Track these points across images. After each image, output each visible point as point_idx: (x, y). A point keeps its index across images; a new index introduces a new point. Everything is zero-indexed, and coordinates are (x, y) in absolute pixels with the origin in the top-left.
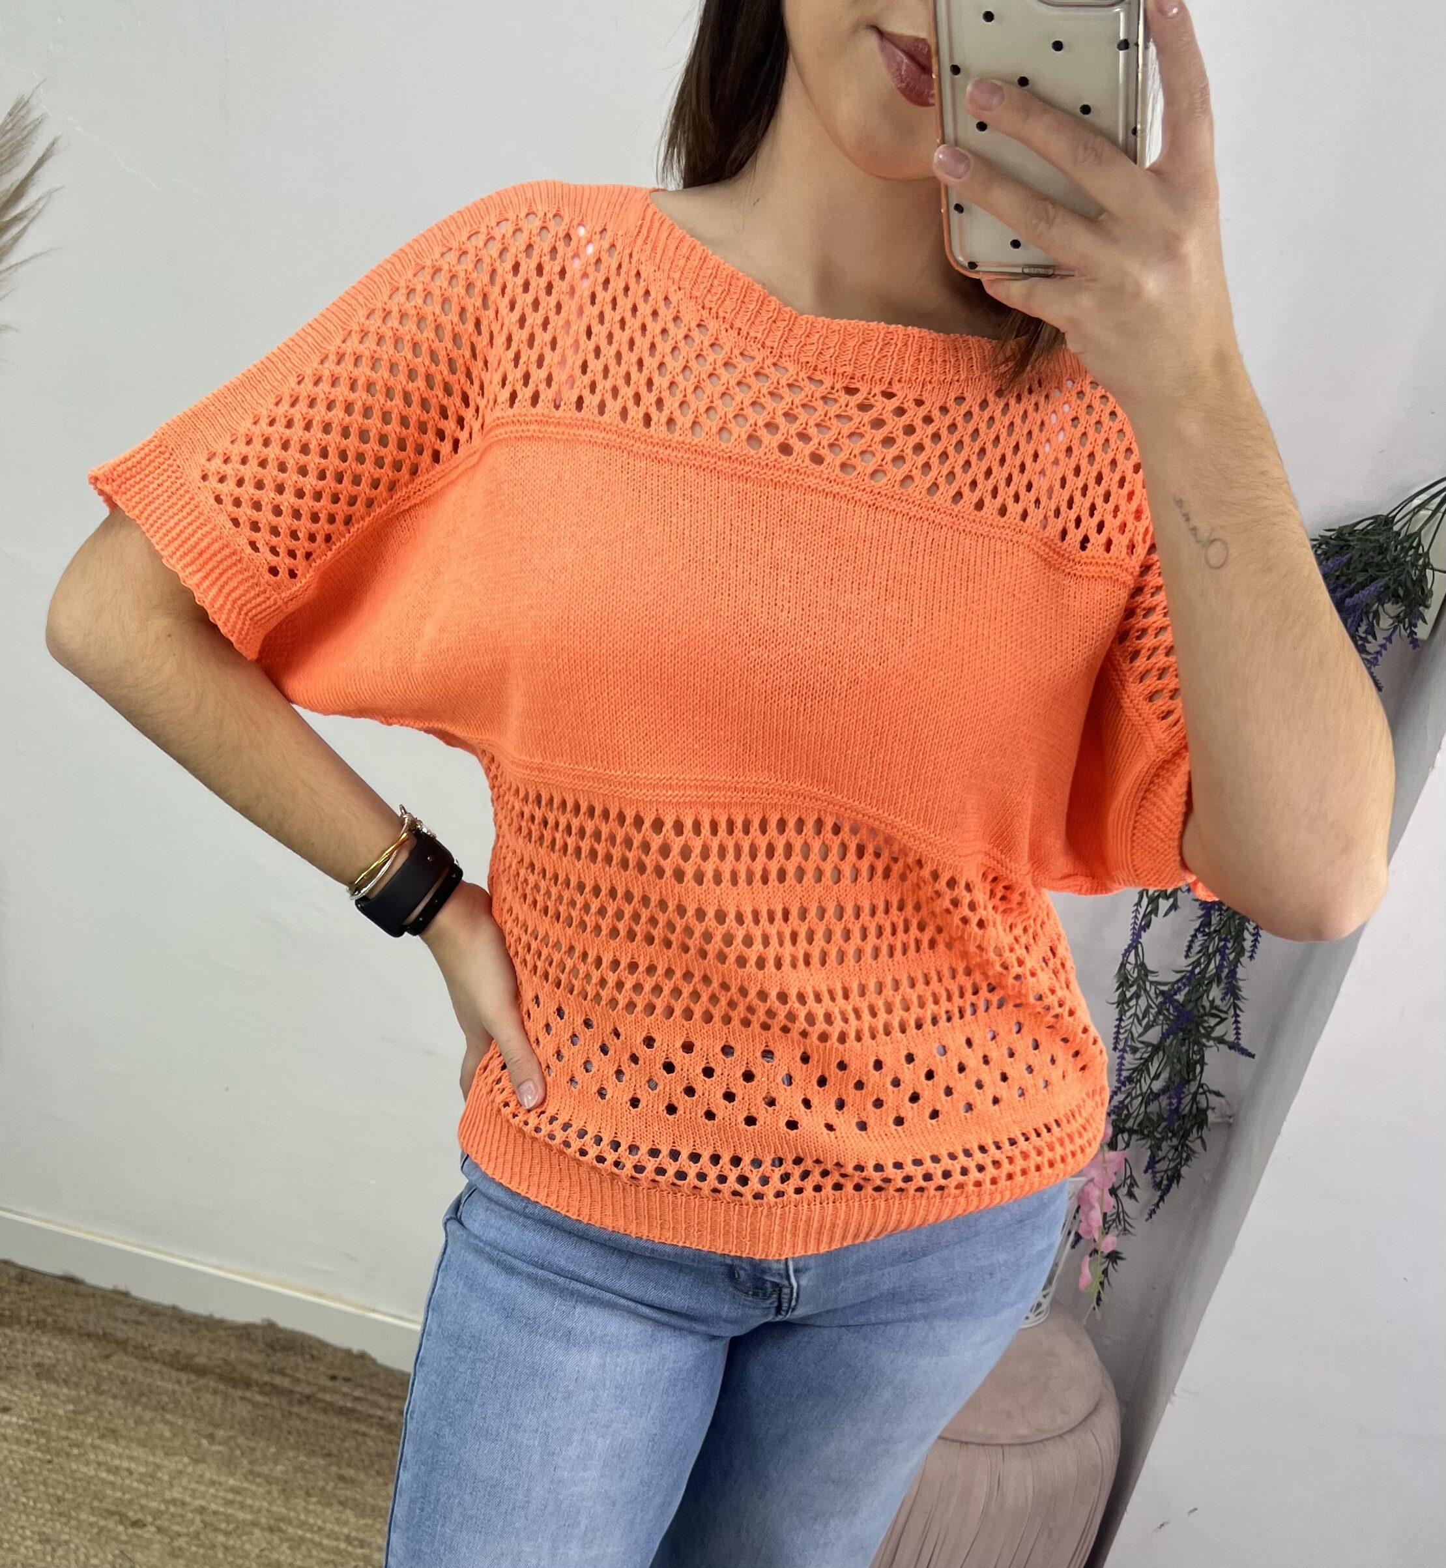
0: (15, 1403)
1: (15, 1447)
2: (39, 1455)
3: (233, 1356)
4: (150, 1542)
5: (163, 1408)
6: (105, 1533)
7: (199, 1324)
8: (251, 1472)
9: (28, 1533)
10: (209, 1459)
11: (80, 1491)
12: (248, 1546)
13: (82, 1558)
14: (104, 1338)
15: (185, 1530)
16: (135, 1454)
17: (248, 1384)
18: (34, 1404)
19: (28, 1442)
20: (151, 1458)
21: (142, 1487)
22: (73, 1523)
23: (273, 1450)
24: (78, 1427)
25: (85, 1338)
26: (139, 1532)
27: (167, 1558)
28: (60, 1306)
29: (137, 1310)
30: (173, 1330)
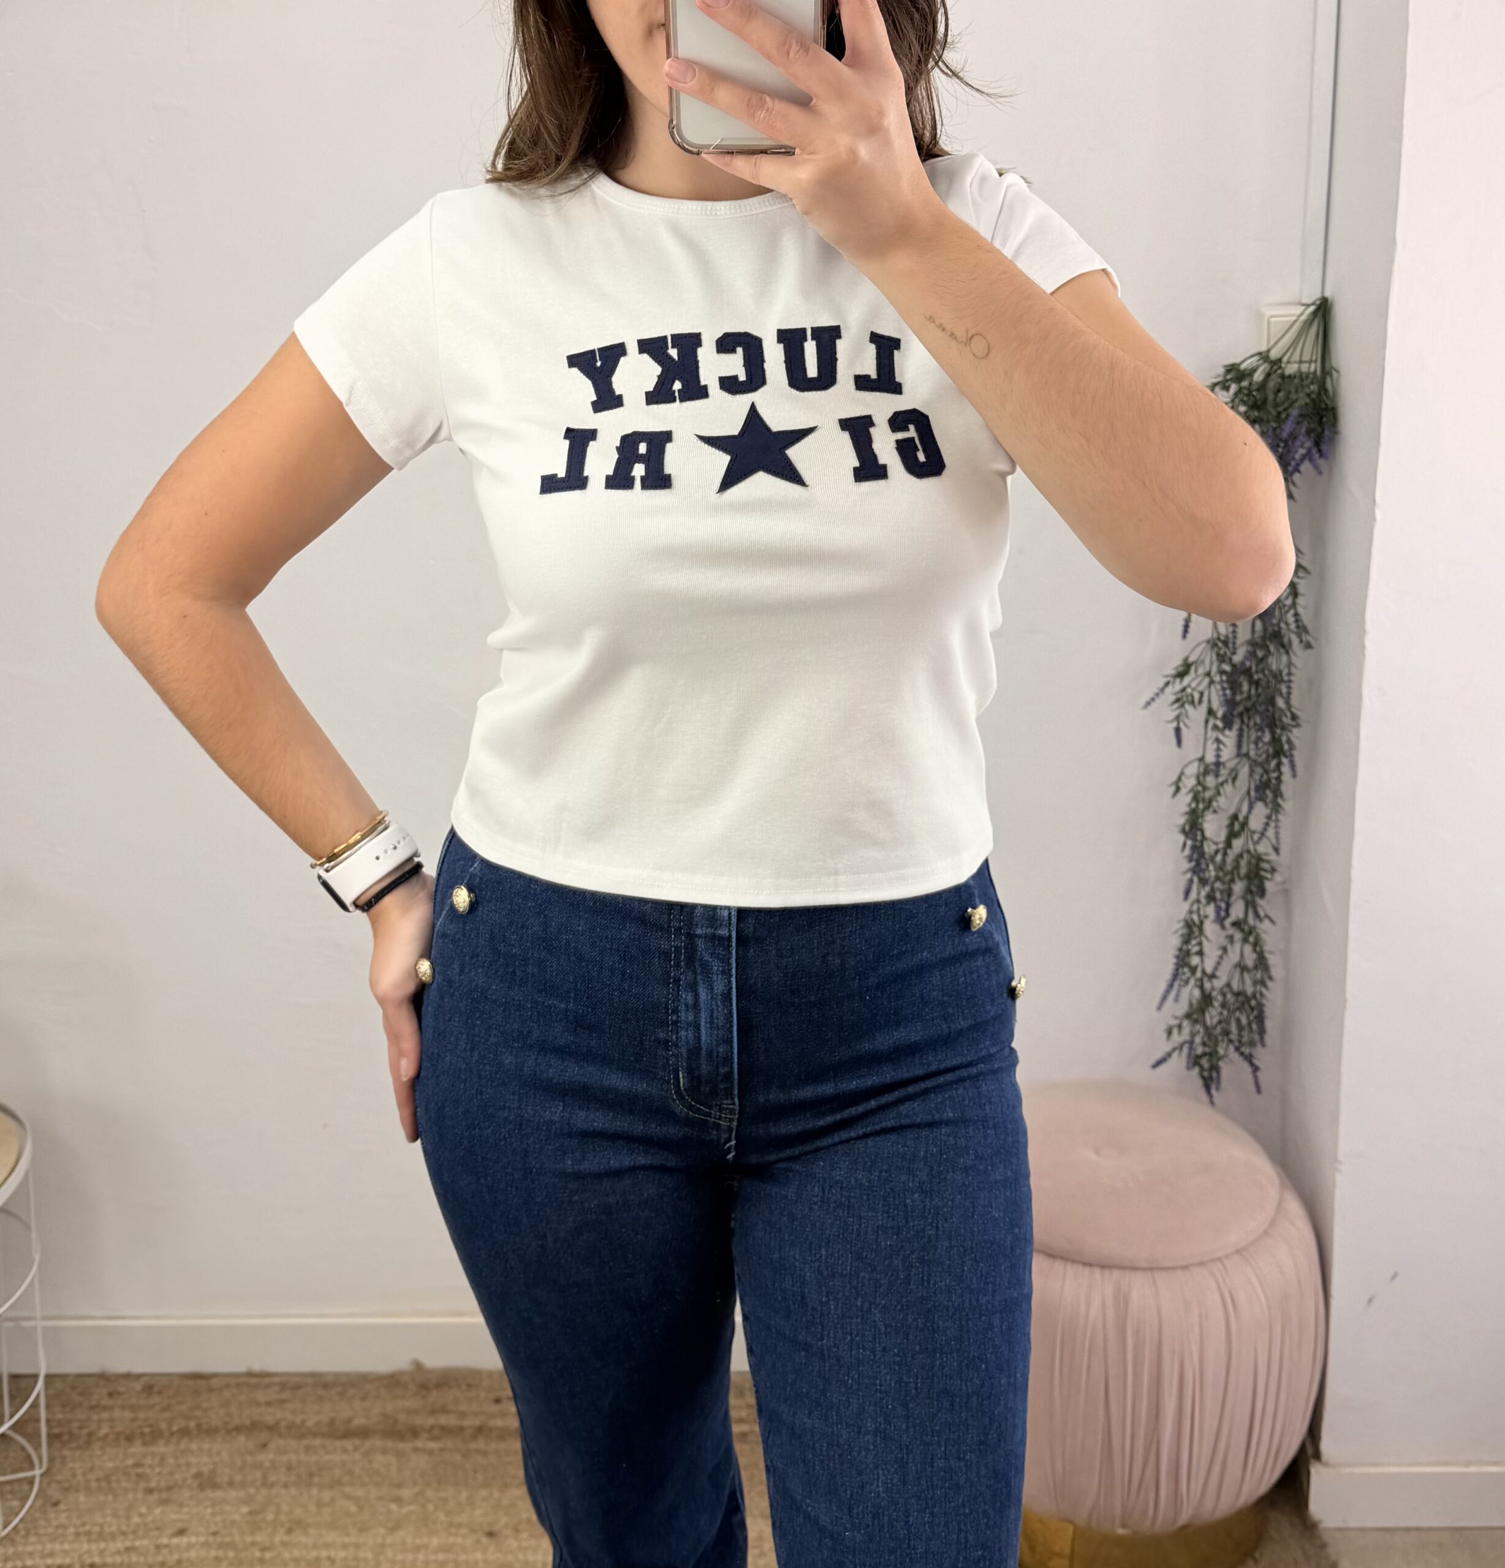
0: (189, 1522)
3: (389, 1407)
7: (344, 1383)
8: (451, 1525)
10: (405, 1524)
14: (254, 1427)
16: (329, 1540)
17: (415, 1433)
18: (208, 1517)
19: (217, 1559)
20: (347, 1540)
23: (464, 1494)
24: (260, 1529)
25: (234, 1433)
28: (198, 1407)
29: (277, 1388)
30: (320, 1399)
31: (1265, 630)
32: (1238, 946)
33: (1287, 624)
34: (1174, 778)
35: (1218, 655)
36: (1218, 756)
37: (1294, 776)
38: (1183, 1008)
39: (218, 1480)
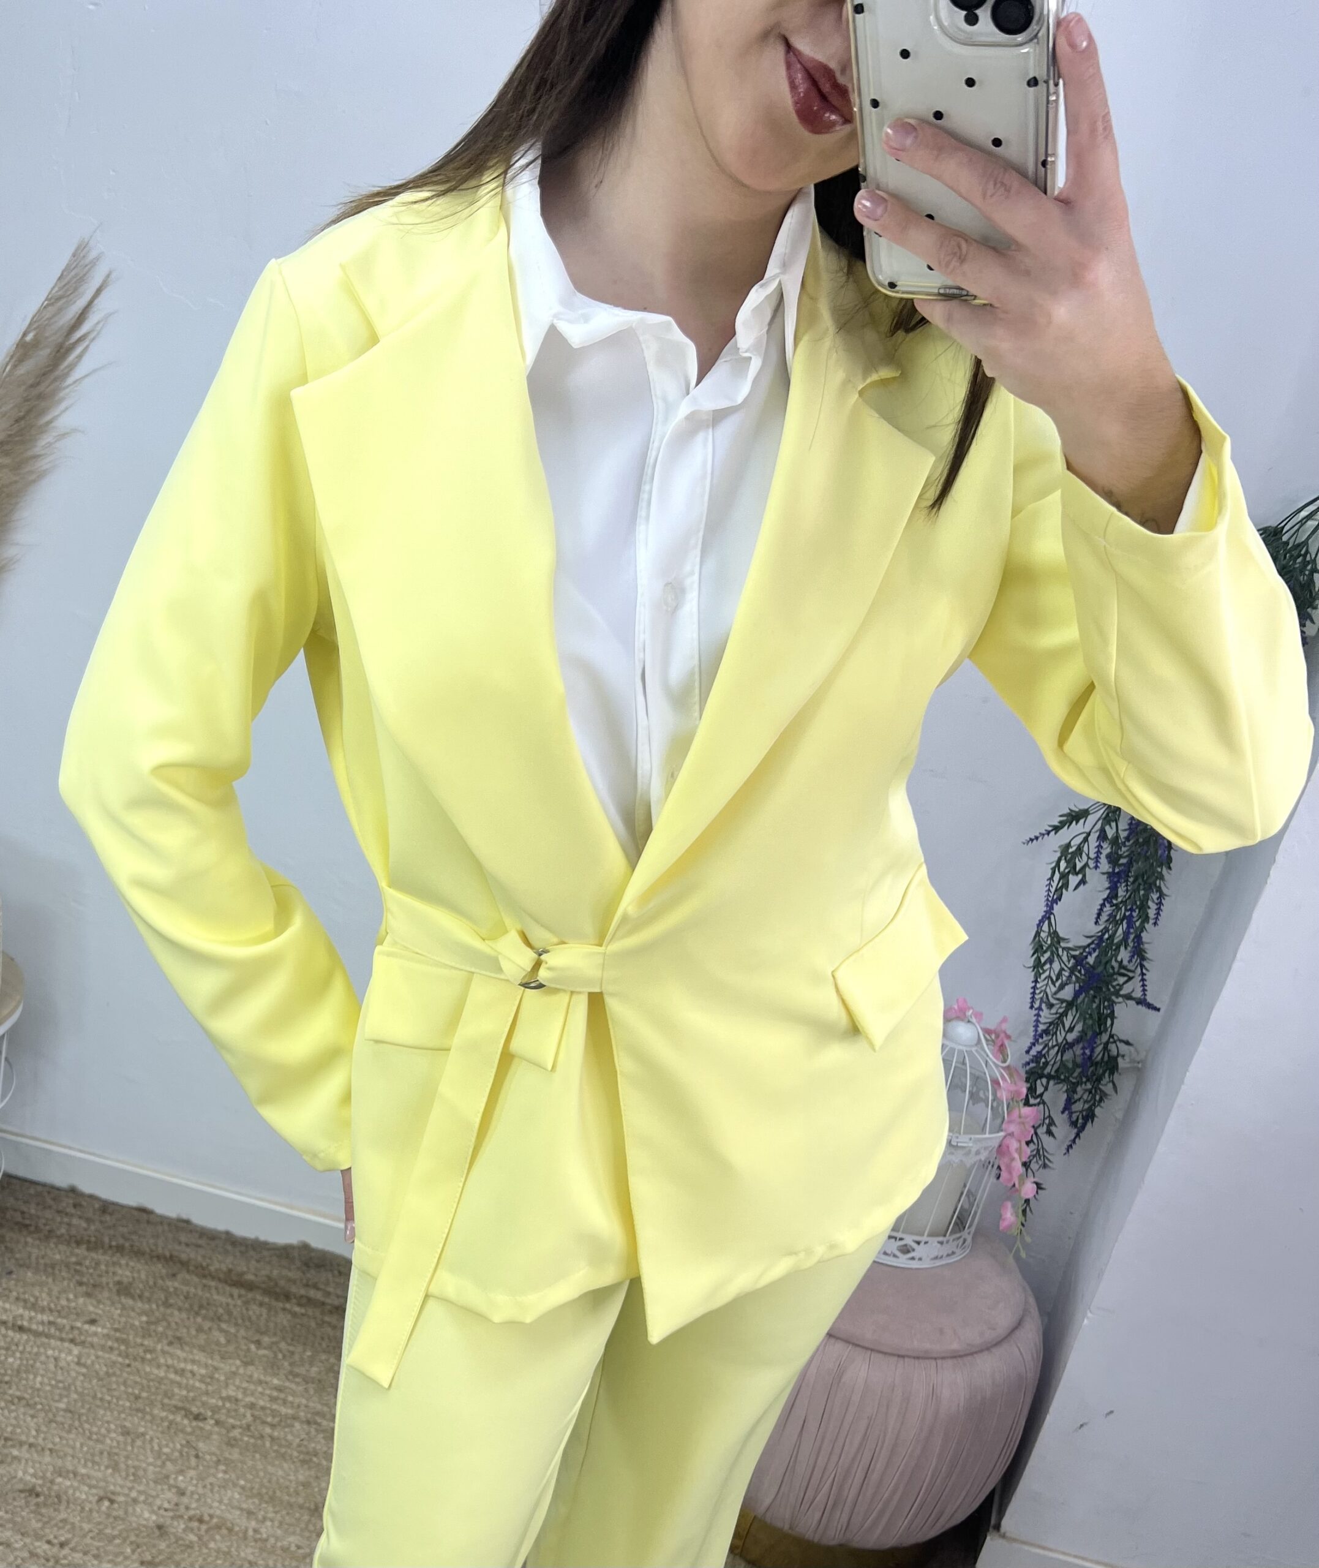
0: (100, 1316)
1: (100, 1353)
2: (120, 1360)
3: (275, 1272)
4: (211, 1433)
5: (219, 1319)
6: (173, 1426)
7: (247, 1246)
8: (291, 1372)
9: (112, 1426)
10: (257, 1363)
11: (153, 1390)
12: (290, 1437)
13: (156, 1448)
14: (170, 1259)
15: (238, 1423)
16: (197, 1358)
17: (287, 1297)
18: (116, 1317)
19: (111, 1348)
20: (210, 1362)
21: (203, 1386)
22: (148, 1417)
23: (309, 1353)
24: (150, 1336)
25: (155, 1260)
26: (201, 1424)
27: (224, 1447)
28: (135, 1233)
30: (226, 1252)
39: (132, 1291)
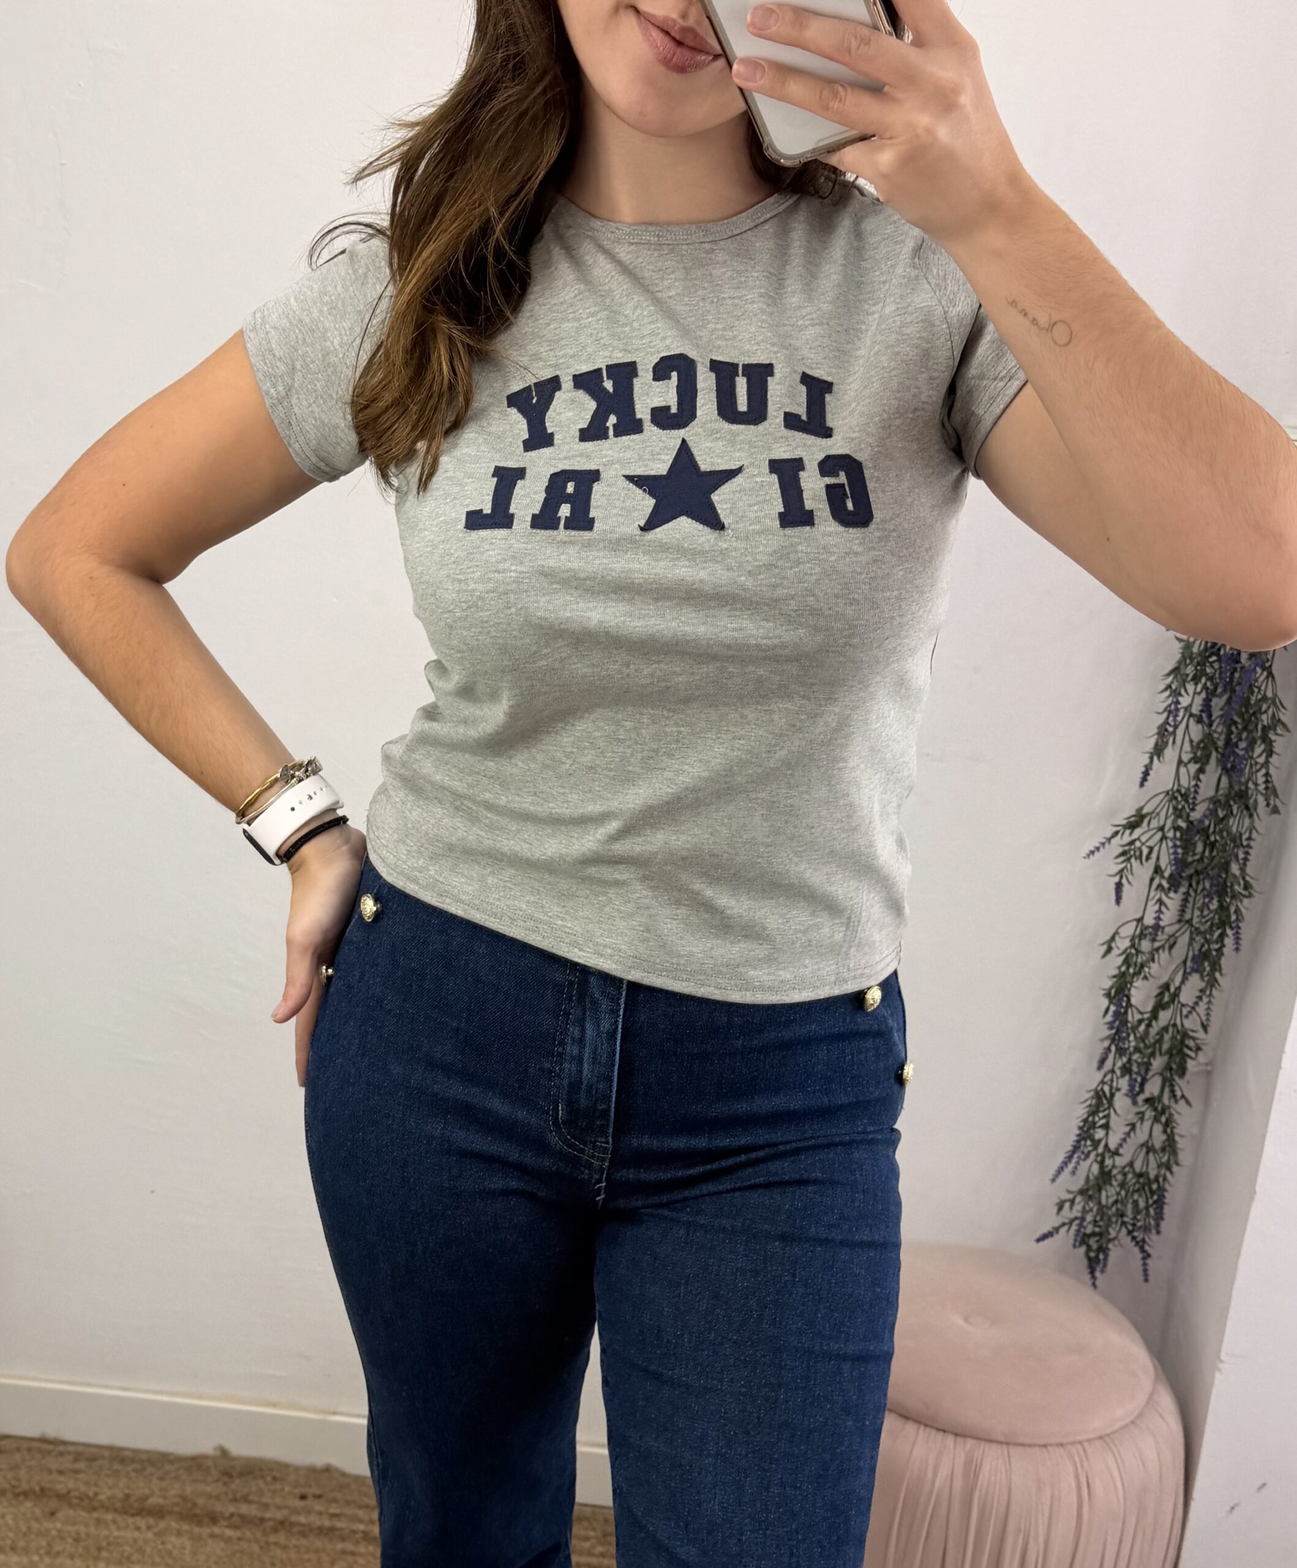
3: (189, 1490)
5: (128, 1560)
14: (42, 1494)
17: (213, 1519)
25: (21, 1498)
29: (70, 1458)
30: (116, 1473)
31: (1231, 787)
32: (1147, 1124)
33: (1256, 784)
34: (1108, 937)
35: (1175, 809)
36: (1158, 918)
37: (1237, 949)
38: (1078, 1183)
